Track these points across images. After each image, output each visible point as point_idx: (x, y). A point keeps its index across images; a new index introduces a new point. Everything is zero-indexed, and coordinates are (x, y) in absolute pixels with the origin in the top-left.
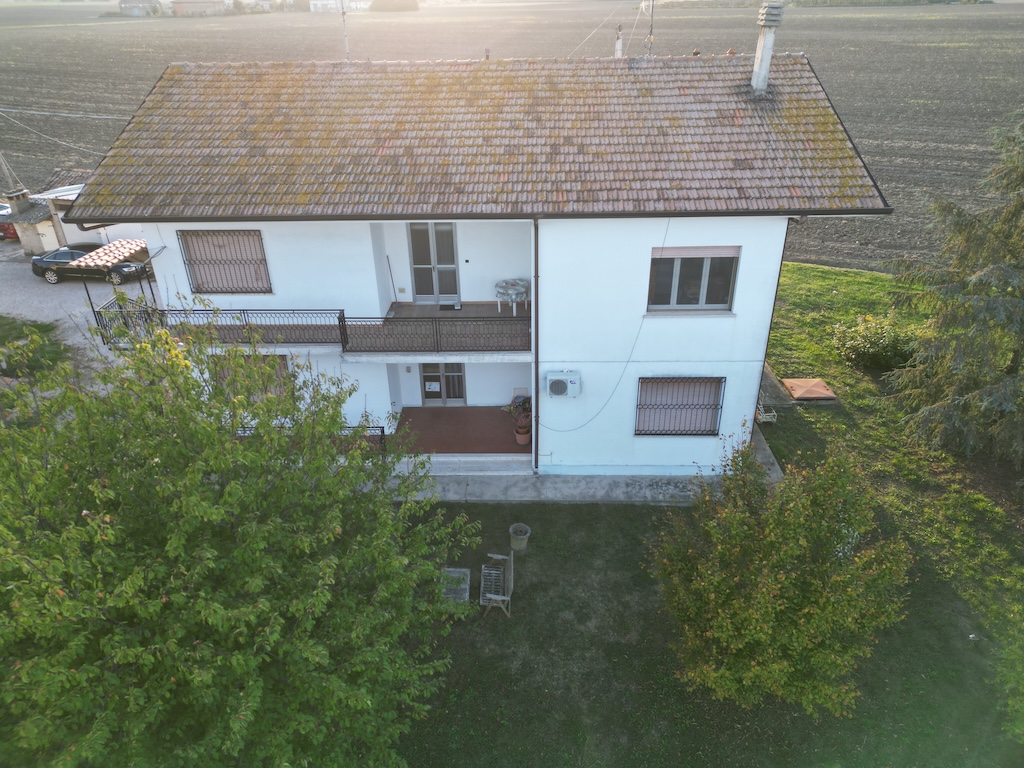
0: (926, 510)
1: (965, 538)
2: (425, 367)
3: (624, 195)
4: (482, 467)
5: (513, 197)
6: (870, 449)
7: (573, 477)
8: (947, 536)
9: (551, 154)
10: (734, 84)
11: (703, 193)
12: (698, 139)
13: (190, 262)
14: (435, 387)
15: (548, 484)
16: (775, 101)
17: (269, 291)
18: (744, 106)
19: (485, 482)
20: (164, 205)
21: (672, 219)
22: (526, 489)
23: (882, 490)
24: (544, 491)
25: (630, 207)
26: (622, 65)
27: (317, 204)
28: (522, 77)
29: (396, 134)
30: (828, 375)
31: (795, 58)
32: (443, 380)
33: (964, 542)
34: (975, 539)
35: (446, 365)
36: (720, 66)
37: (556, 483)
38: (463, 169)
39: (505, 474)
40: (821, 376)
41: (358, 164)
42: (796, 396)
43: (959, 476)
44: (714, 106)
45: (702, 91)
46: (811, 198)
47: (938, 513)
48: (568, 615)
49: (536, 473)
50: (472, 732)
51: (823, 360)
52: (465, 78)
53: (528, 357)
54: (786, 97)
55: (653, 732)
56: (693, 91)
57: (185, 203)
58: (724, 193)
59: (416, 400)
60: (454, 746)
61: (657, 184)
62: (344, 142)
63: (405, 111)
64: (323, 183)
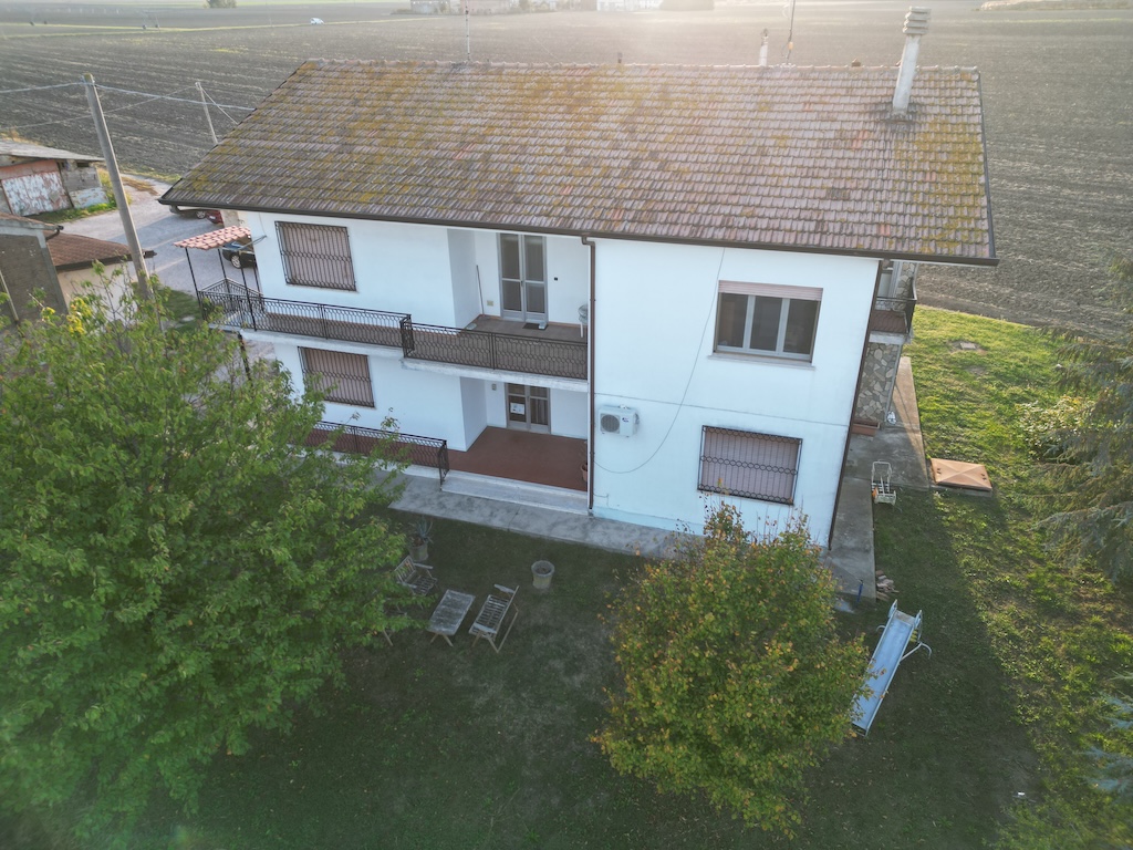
0: (1045, 639)
1: (1078, 682)
2: (511, 387)
3: (685, 218)
4: (537, 498)
5: (567, 212)
6: (1006, 557)
7: (629, 525)
8: (1056, 675)
9: (628, 168)
10: (874, 100)
11: (776, 224)
12: (799, 162)
13: (287, 253)
14: (519, 409)
15: (599, 528)
16: (914, 123)
17: (353, 289)
18: (872, 126)
19: (535, 514)
20: (247, 194)
21: (727, 249)
22: (573, 529)
23: (995, 605)
24: (591, 534)
25: (685, 232)
26: (751, 75)
27: (377, 203)
28: (637, 84)
29: (482, 139)
30: (998, 462)
31: (963, 73)
32: (528, 403)
33: (1074, 685)
34: (1093, 685)
35: (532, 388)
36: (867, 80)
37: (608, 528)
38: (531, 178)
39: (558, 509)
40: (987, 461)
41: (432, 167)
42: (939, 480)
43: (1109, 608)
44: (837, 126)
45: (830, 108)
46: (900, 239)
47: (1059, 646)
48: (558, 664)
49: (591, 514)
50: (409, 754)
51: (1001, 445)
52: (577, 83)
53: (583, 387)
54: (930, 119)
55: (590, 801)
56: (819, 108)
57: (264, 194)
58: (799, 225)
59: (500, 420)
60: (387, 763)
61: (726, 210)
62: (428, 144)
63: (501, 115)
64: (391, 183)
